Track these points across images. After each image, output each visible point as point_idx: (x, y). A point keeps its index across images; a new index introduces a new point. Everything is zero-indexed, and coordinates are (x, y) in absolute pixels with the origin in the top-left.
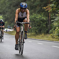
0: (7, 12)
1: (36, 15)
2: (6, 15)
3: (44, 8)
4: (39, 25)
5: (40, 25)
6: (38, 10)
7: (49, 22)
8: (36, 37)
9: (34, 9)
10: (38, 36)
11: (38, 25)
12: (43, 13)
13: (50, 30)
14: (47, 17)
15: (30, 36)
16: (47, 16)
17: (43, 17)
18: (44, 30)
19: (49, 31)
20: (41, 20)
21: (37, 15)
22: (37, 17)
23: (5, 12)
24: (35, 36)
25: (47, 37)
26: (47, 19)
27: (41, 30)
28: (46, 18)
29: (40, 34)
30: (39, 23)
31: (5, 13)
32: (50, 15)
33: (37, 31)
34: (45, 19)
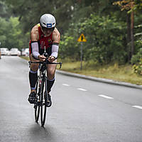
0: (29, 9)
1: (98, 17)
2: (28, 17)
3: (118, 3)
4: (106, 42)
5: (109, 43)
6: (104, 7)
7: (130, 35)
8: (99, 72)
9: (93, 4)
10: (104, 70)
11: (104, 43)
12: (115, 13)
13: (133, 56)
14: (126, 24)
15: (85, 69)
16: (125, 21)
17: (115, 22)
18: (118, 54)
19: (131, 57)
20: (112, 31)
21: (101, 17)
22: (101, 24)
23: (26, 9)
24: (98, 70)
25: (126, 73)
26: (126, 27)
27: (112, 54)
28: (123, 26)
29: (108, 63)
30: (106, 38)
31: (24, 10)
32: (133, 18)
33: (102, 58)
34: (120, 28)
